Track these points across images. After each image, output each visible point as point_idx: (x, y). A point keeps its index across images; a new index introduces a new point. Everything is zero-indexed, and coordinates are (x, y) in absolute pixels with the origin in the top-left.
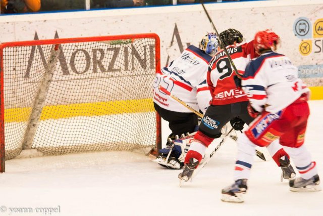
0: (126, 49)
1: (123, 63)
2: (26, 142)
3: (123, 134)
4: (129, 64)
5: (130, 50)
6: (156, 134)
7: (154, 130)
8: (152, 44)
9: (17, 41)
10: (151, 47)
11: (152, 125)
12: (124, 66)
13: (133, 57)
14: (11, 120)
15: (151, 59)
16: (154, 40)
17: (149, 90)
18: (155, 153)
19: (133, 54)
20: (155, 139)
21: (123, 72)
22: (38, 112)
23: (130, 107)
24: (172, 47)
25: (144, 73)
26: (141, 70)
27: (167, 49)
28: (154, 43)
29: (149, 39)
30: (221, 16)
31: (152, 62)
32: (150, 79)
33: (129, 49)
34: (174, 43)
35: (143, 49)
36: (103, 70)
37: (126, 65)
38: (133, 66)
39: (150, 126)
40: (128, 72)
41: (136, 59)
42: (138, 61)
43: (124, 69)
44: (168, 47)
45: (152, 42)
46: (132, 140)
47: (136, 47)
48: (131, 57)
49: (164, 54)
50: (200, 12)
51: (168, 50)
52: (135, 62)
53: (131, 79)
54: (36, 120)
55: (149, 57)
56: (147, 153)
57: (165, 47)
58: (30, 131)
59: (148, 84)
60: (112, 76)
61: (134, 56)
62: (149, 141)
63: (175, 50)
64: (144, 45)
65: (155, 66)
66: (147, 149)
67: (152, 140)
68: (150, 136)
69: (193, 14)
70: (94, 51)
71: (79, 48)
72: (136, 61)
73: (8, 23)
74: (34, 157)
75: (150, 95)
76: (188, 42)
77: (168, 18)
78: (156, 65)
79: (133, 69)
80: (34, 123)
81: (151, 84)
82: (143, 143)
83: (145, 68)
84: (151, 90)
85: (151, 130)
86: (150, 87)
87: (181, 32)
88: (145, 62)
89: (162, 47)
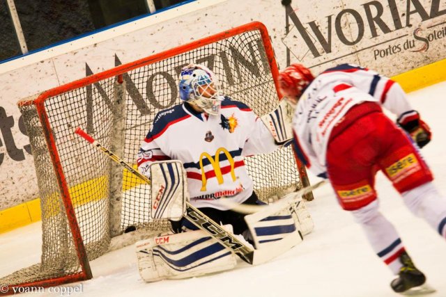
2: (113, 226)
5: (228, 57)
6: (296, 166)
7: (292, 160)
8: (256, 38)
9: (62, 84)
11: (289, 154)
15: (263, 60)
16: (258, 32)
17: (270, 106)
20: (297, 173)
22: (118, 178)
24: (289, 34)
27: (282, 39)
28: (259, 37)
29: (250, 33)
32: (269, 90)
34: (290, 28)
37: (229, 77)
39: (286, 157)
40: (236, 86)
44: (284, 36)
45: (256, 34)
46: (266, 184)
49: (280, 49)
51: (285, 40)
54: (119, 190)
57: (279, 38)
58: (115, 210)
59: (267, 99)
61: (238, 61)
62: (290, 179)
63: (295, 36)
64: (249, 41)
65: (270, 69)
67: (294, 176)
68: (289, 171)
70: (177, 69)
71: (154, 72)
72: (242, 68)
73: (42, 62)
74: (129, 245)
76: (311, 21)
78: (271, 66)
80: (117, 196)
81: (272, 97)
82: (283, 184)
83: (258, 75)
84: (274, 105)
85: (289, 162)
86: (271, 102)
87: (297, 9)
88: (256, 65)
89: (275, 37)
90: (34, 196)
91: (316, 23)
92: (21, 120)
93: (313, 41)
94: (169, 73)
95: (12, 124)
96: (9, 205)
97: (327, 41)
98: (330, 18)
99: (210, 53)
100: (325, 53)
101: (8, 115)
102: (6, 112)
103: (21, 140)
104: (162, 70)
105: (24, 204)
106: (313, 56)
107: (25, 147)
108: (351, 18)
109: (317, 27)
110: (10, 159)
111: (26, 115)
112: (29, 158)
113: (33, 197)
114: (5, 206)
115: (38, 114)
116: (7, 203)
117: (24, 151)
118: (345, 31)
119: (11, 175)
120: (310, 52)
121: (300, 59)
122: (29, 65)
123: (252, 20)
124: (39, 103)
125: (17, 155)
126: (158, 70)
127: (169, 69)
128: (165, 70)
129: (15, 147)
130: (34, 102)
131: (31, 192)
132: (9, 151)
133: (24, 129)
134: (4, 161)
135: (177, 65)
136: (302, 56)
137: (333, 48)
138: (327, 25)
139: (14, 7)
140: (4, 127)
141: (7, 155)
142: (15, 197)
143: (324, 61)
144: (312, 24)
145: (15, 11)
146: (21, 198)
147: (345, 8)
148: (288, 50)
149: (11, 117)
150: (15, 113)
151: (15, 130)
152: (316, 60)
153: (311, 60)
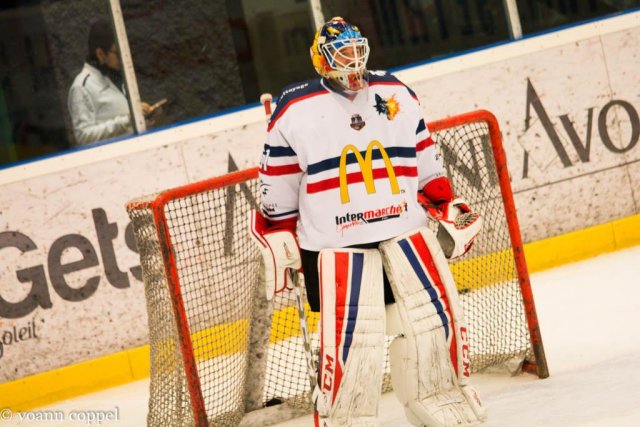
2: (249, 395)
8: (481, 133)
9: (193, 181)
10: (483, 138)
14: (210, 354)
15: (488, 166)
16: (484, 125)
18: (533, 368)
20: (529, 336)
22: (261, 325)
24: (529, 130)
27: (519, 137)
28: (486, 132)
29: (473, 126)
30: (625, 44)
34: (531, 122)
35: (465, 149)
39: (514, 311)
44: (521, 133)
45: (482, 128)
49: (514, 151)
50: (577, 44)
51: (521, 140)
54: (261, 343)
56: (515, 369)
57: (514, 136)
58: (253, 370)
62: (518, 344)
63: (537, 135)
64: (465, 138)
65: (498, 180)
66: (512, 361)
67: (524, 340)
69: (561, 52)
73: (166, 146)
74: (273, 424)
76: (562, 113)
77: (508, 70)
78: (500, 176)
80: (259, 350)
81: (498, 222)
82: (507, 351)
83: (479, 187)
85: (518, 319)
86: (497, 228)
87: (543, 95)
88: (477, 173)
89: (508, 134)
90: (141, 342)
91: (570, 117)
92: (128, 229)
93: (564, 144)
95: (115, 234)
96: (101, 353)
97: (584, 144)
98: (591, 111)
100: (580, 162)
101: (111, 221)
102: (108, 216)
103: (127, 259)
105: (123, 353)
106: (562, 165)
107: (131, 270)
108: (623, 113)
109: (571, 124)
110: (109, 285)
111: (137, 223)
112: (137, 287)
113: (138, 343)
114: (97, 353)
115: (154, 223)
116: (100, 350)
117: (130, 274)
118: (611, 132)
119: (108, 309)
120: (558, 159)
121: (543, 168)
122: (147, 151)
123: (476, 106)
124: (158, 207)
125: (118, 279)
129: (117, 268)
130: (150, 206)
131: (135, 335)
132: (108, 273)
133: (132, 242)
134: (100, 287)
136: (545, 164)
137: (592, 155)
138: (586, 121)
139: (131, 64)
140: (103, 237)
141: (104, 280)
142: (111, 342)
143: (576, 173)
144: (565, 119)
145: (132, 70)
146: (120, 343)
147: (615, 98)
148: (526, 155)
149: (114, 225)
150: (120, 219)
151: (119, 244)
152: (566, 172)
153: (558, 170)
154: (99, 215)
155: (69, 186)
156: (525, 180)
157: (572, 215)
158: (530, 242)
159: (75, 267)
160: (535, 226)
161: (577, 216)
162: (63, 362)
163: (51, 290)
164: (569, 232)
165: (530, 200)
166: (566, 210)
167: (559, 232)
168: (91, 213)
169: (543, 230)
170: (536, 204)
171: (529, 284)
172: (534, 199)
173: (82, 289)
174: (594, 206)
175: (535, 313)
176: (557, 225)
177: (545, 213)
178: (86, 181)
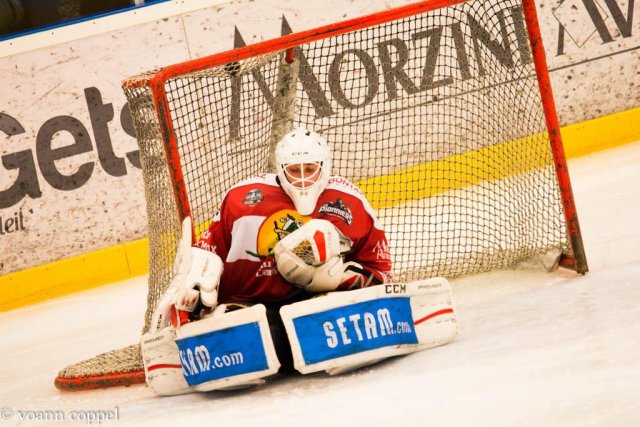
0: (456, 28)
1: (455, 63)
3: (487, 230)
4: (471, 62)
5: (466, 30)
6: (563, 217)
7: (556, 208)
9: (194, 58)
10: (515, 11)
11: (551, 197)
12: (459, 71)
13: (476, 43)
15: (520, 40)
17: (527, 115)
18: (570, 262)
19: (474, 36)
20: (564, 229)
21: (459, 85)
23: (491, 163)
24: (564, 2)
25: (509, 78)
26: (503, 72)
27: (554, 9)
31: (522, 49)
32: (527, 89)
33: (463, 26)
35: (495, 19)
36: (410, 88)
37: (464, 66)
38: (480, 64)
39: (546, 201)
40: (471, 81)
41: (484, 47)
42: (489, 52)
43: (460, 77)
44: (556, 5)
46: (510, 243)
47: (477, 18)
48: (472, 46)
49: (548, 24)
51: (557, 12)
52: (483, 55)
53: (481, 96)
55: (513, 37)
56: (551, 265)
57: (548, 8)
59: (523, 102)
60: (435, 99)
61: (479, 42)
62: (551, 237)
63: (574, 7)
64: (497, 9)
65: (532, 56)
66: (549, 255)
67: (557, 233)
68: (551, 224)
70: (382, 47)
71: (346, 48)
72: (485, 52)
73: (166, 20)
75: (531, 128)
78: (534, 52)
79: (482, 72)
81: (530, 101)
82: (539, 244)
83: (510, 64)
84: (533, 114)
85: (551, 210)
86: (528, 108)
88: (508, 47)
89: (542, 6)
90: (138, 235)
92: (124, 111)
93: (604, 16)
94: (370, 53)
95: (110, 117)
96: (95, 246)
97: (626, 17)
99: (437, 23)
100: (621, 37)
101: (105, 102)
102: (103, 96)
103: (123, 143)
104: (358, 46)
105: (120, 246)
106: (601, 40)
107: (128, 155)
110: (104, 172)
111: (133, 105)
112: (134, 174)
113: (135, 236)
114: (91, 247)
115: (153, 102)
116: (94, 243)
117: (127, 161)
119: (103, 198)
120: (597, 33)
121: (580, 44)
122: (145, 24)
124: (157, 84)
125: (114, 166)
126: (352, 46)
127: (370, 46)
128: (364, 47)
129: (113, 154)
130: (149, 83)
131: (133, 227)
132: (102, 160)
133: (128, 126)
134: (94, 174)
135: (382, 40)
136: (583, 39)
137: (634, 30)
140: (98, 120)
141: (98, 166)
142: (105, 235)
143: (617, 49)
146: (116, 235)
148: (562, 28)
149: (110, 106)
150: (115, 98)
151: (115, 126)
152: (606, 48)
153: (597, 47)
154: (92, 95)
155: (60, 63)
156: (561, 56)
157: (613, 94)
158: (566, 125)
159: (66, 152)
160: (571, 107)
161: (617, 96)
162: (54, 256)
163: (40, 177)
164: (609, 114)
165: (566, 78)
166: (605, 90)
167: (597, 114)
168: (83, 93)
169: (579, 111)
170: (572, 84)
171: (566, 170)
172: (570, 78)
173: (73, 176)
174: (636, 85)
175: (572, 202)
176: (596, 107)
177: (582, 93)
178: (78, 57)
